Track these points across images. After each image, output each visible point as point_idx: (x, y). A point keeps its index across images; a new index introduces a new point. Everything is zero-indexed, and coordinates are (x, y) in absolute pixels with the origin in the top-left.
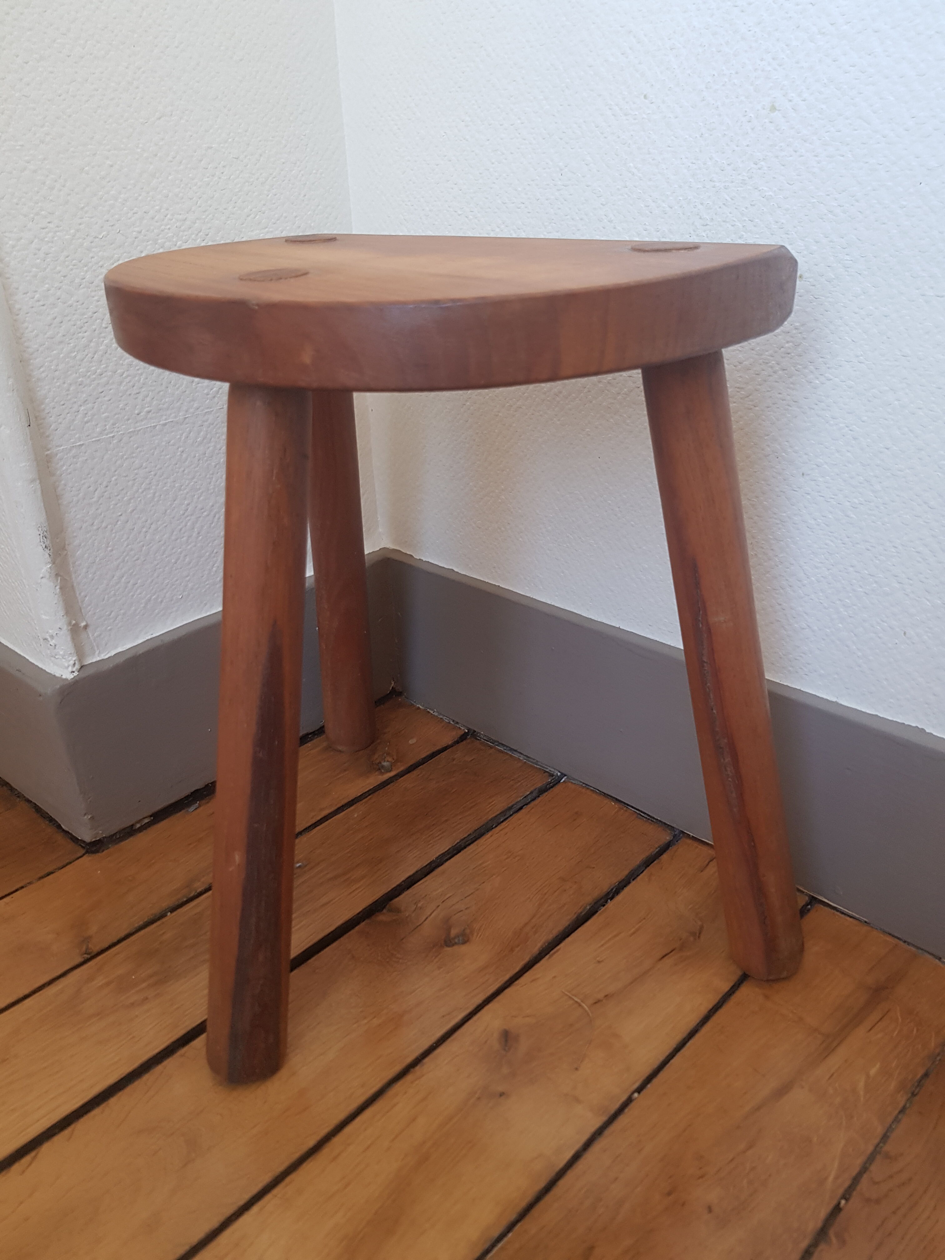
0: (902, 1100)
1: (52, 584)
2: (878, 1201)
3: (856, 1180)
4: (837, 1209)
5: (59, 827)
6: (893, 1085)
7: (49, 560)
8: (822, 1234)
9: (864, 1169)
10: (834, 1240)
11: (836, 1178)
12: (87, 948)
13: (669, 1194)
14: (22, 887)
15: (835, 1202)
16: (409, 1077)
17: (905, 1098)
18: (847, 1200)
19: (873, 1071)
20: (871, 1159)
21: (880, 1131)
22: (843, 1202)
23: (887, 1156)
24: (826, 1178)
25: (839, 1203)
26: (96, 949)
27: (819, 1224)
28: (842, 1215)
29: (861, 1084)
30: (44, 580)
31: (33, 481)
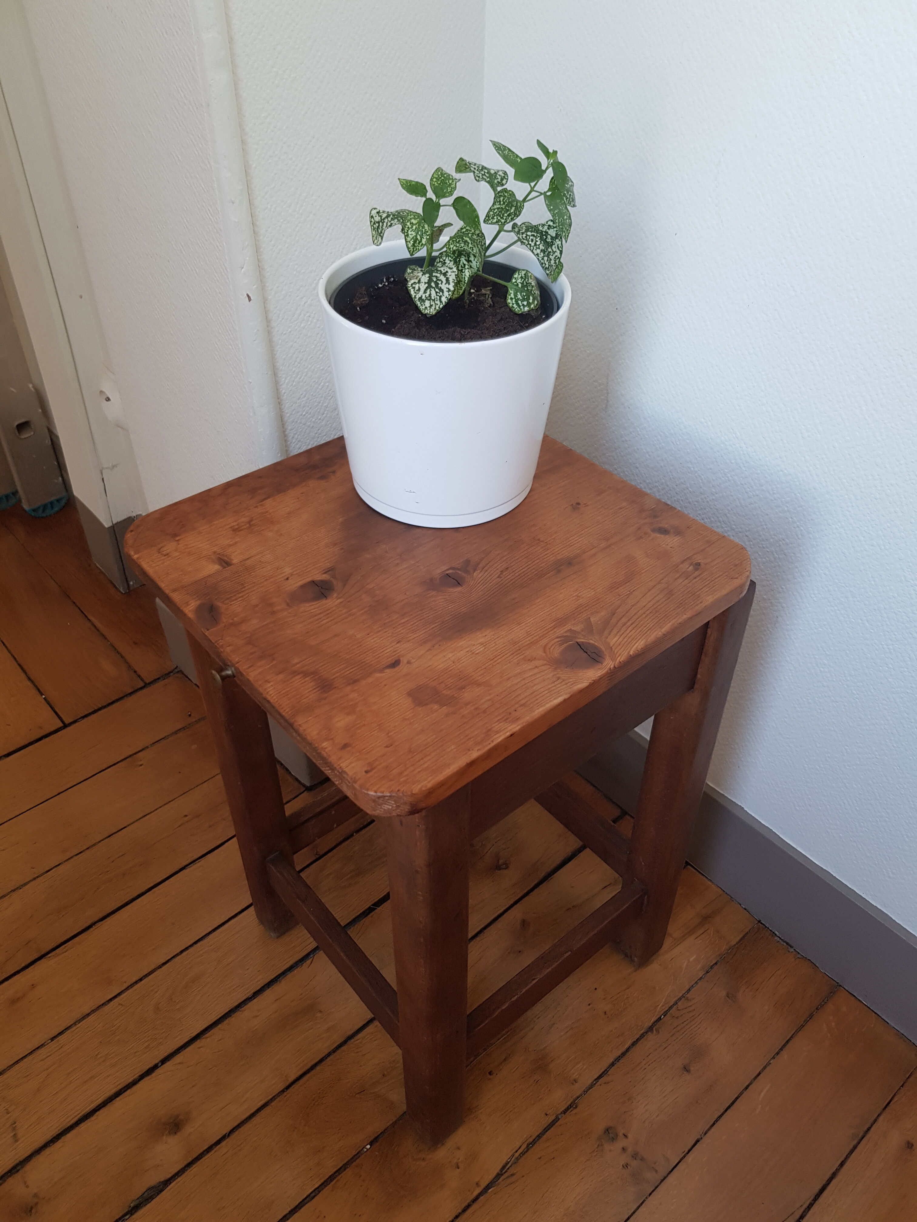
0: (701, 974)
2: (677, 1018)
3: (671, 1007)
4: (660, 1019)
5: (290, 773)
6: (699, 967)
8: (650, 1029)
9: (676, 1003)
10: (655, 1032)
11: (663, 1006)
12: (317, 852)
13: (589, 1005)
15: (659, 1016)
16: (478, 939)
17: (703, 973)
18: (664, 1016)
19: (691, 959)
20: (680, 999)
21: (687, 987)
22: (663, 1016)
23: (687, 999)
24: (658, 1006)
25: (661, 1016)
26: (322, 853)
27: (650, 1025)
28: (661, 1021)
29: (685, 964)
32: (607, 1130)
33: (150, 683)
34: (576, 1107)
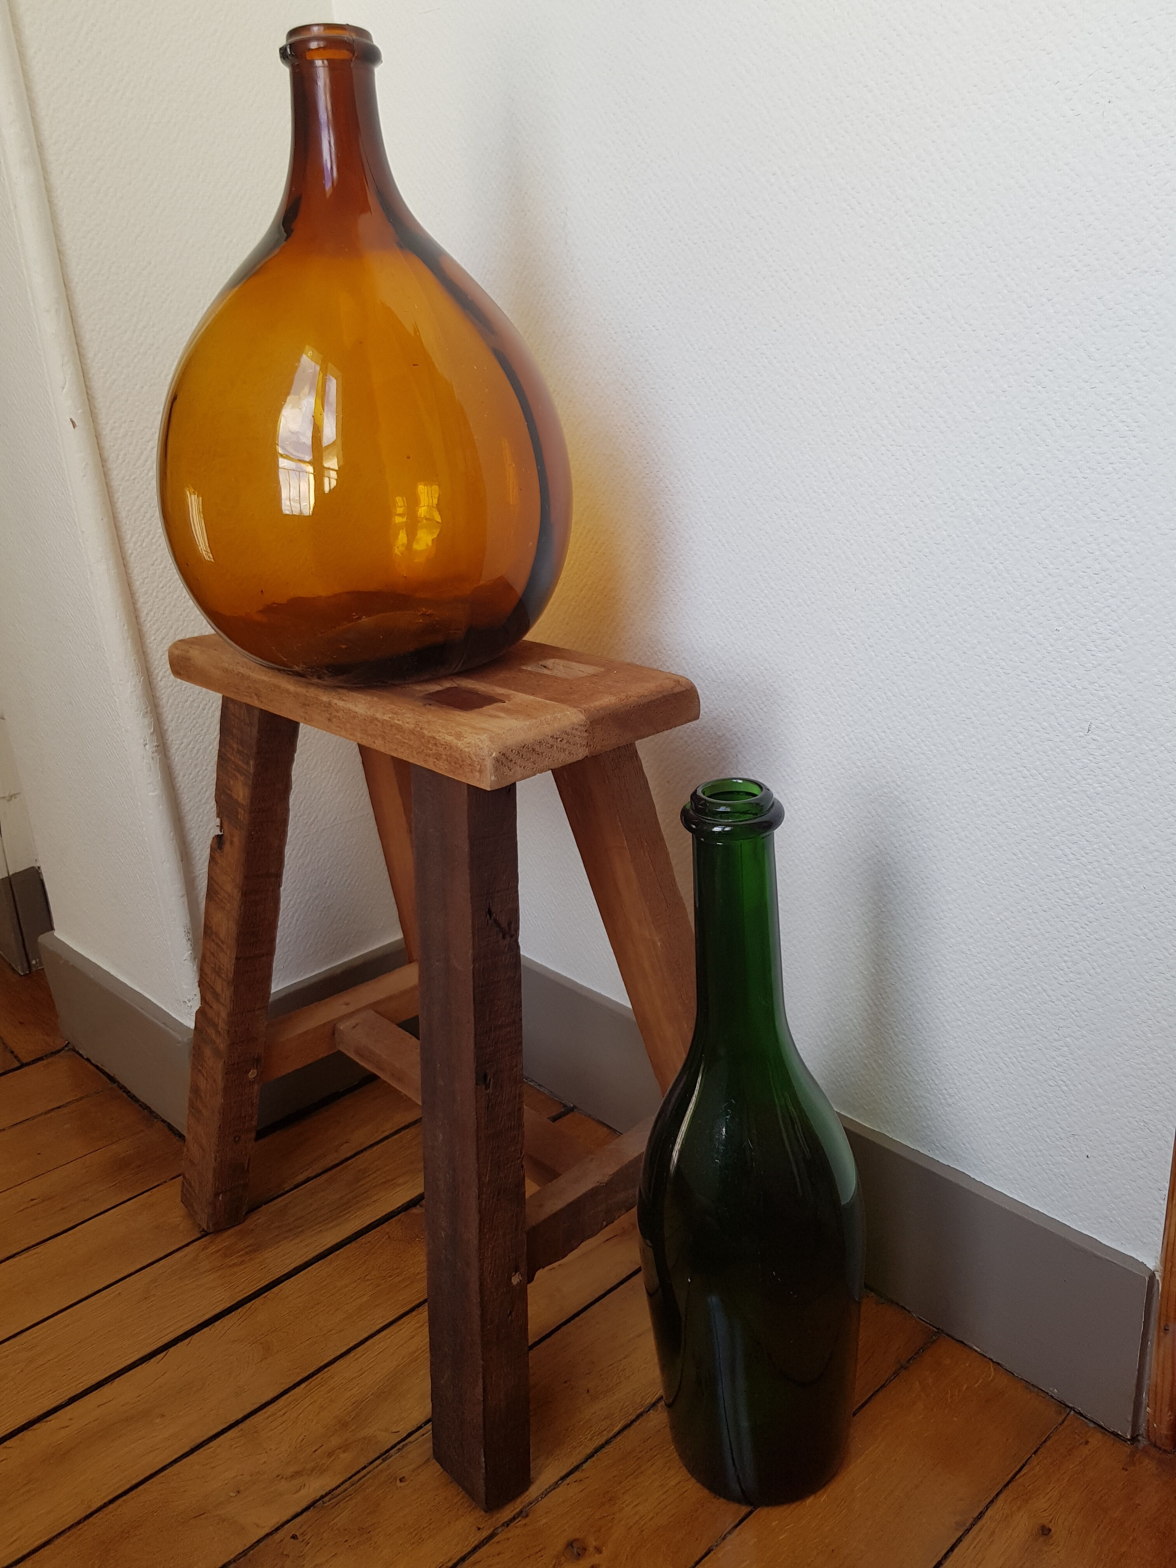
1: (191, 964)
7: (191, 948)
14: (158, 1185)
30: (186, 962)
31: (182, 896)
32: (570, 1544)
33: (28, 1064)
34: (527, 1516)
